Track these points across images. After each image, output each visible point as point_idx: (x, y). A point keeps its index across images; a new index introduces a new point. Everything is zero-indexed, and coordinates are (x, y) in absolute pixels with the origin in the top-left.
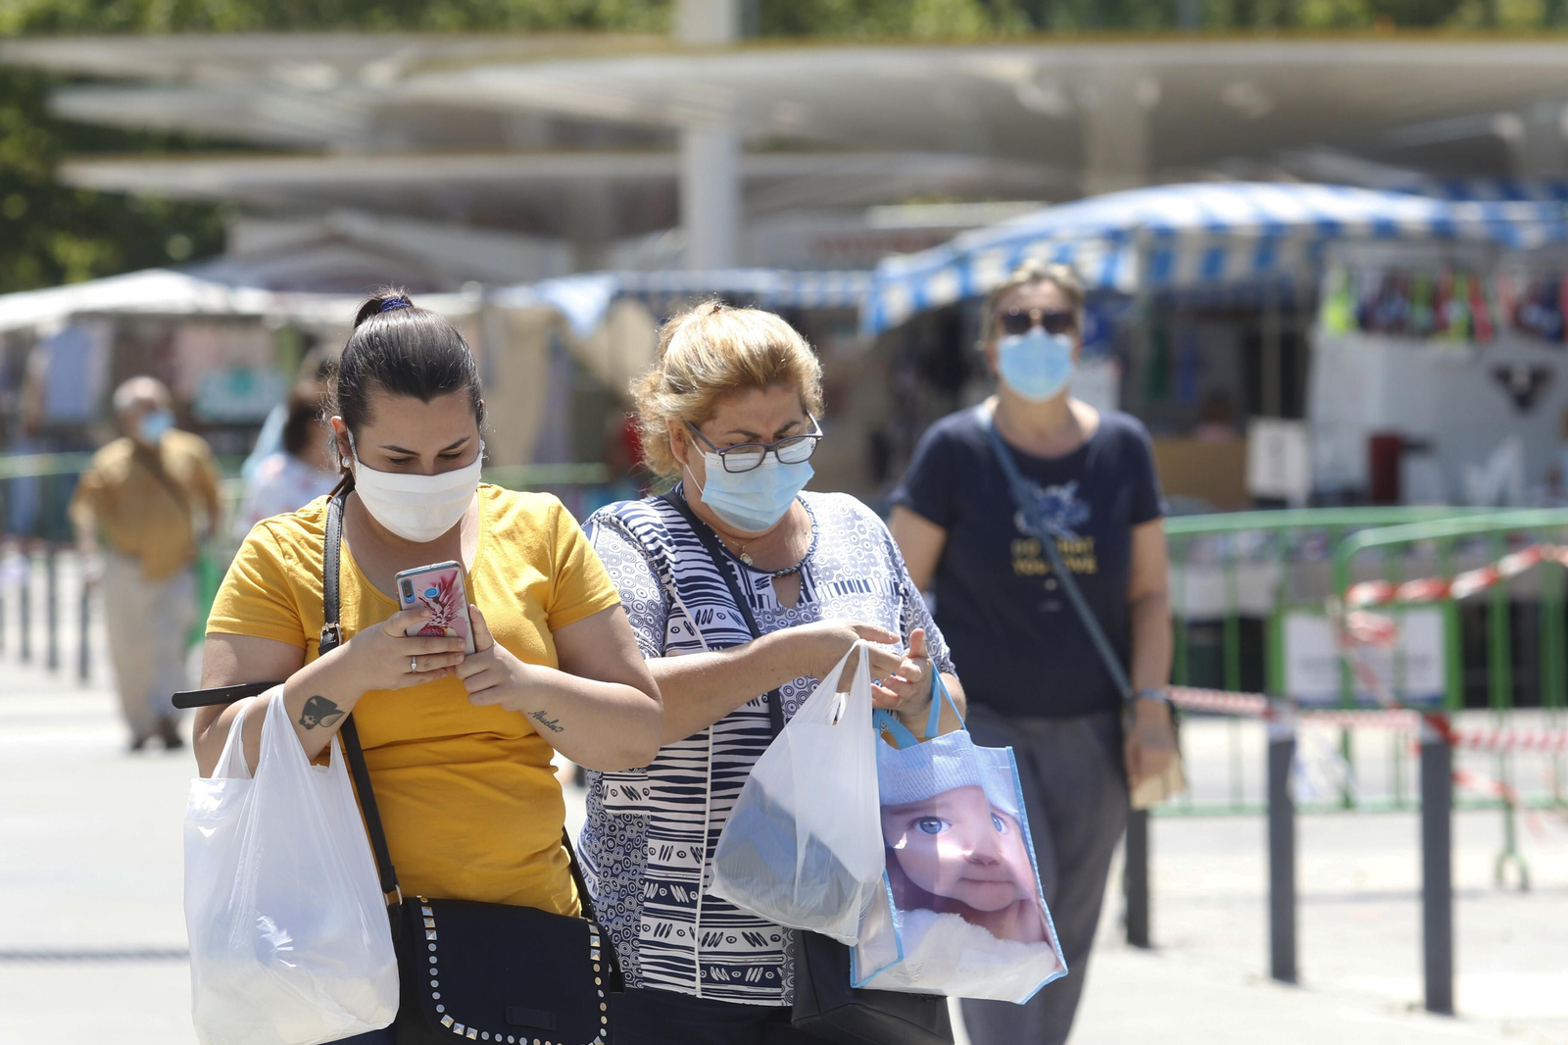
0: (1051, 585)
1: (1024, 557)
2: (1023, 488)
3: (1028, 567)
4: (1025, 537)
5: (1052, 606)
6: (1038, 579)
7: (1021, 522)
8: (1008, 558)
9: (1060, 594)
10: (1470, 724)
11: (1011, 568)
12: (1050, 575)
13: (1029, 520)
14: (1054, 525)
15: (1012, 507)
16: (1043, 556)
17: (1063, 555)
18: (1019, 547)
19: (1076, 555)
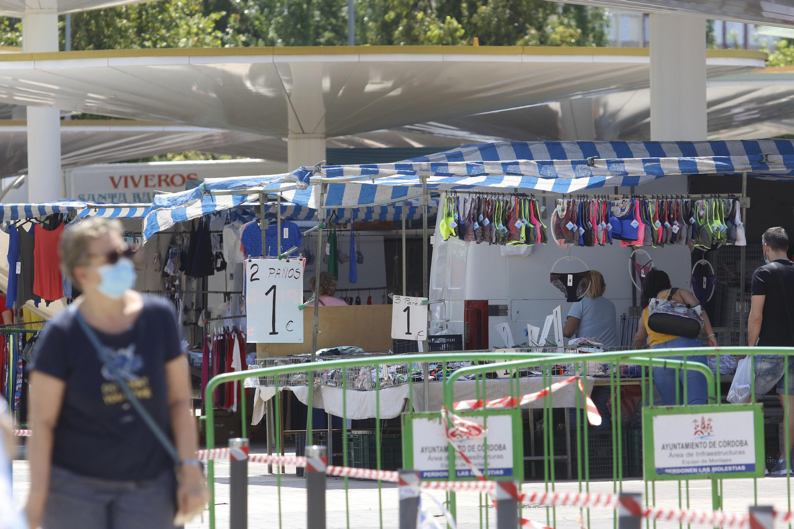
0: (126, 407)
1: (110, 393)
2: (105, 352)
3: (111, 398)
4: (108, 382)
5: (128, 419)
6: (119, 404)
7: (105, 373)
8: (100, 395)
9: (133, 411)
10: (528, 489)
11: (102, 401)
12: (126, 401)
13: (111, 372)
14: (125, 372)
15: (99, 365)
16: (120, 390)
17: (133, 389)
18: (106, 388)
19: (140, 389)
